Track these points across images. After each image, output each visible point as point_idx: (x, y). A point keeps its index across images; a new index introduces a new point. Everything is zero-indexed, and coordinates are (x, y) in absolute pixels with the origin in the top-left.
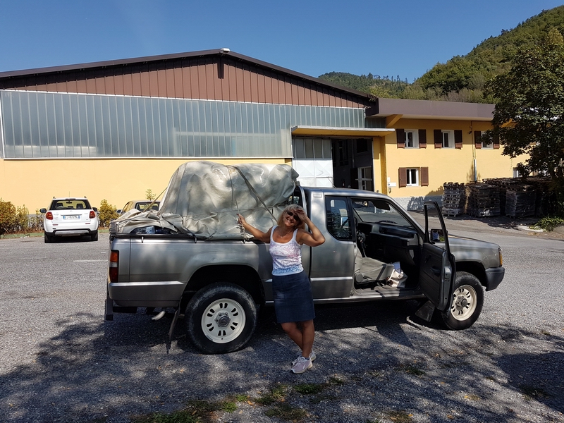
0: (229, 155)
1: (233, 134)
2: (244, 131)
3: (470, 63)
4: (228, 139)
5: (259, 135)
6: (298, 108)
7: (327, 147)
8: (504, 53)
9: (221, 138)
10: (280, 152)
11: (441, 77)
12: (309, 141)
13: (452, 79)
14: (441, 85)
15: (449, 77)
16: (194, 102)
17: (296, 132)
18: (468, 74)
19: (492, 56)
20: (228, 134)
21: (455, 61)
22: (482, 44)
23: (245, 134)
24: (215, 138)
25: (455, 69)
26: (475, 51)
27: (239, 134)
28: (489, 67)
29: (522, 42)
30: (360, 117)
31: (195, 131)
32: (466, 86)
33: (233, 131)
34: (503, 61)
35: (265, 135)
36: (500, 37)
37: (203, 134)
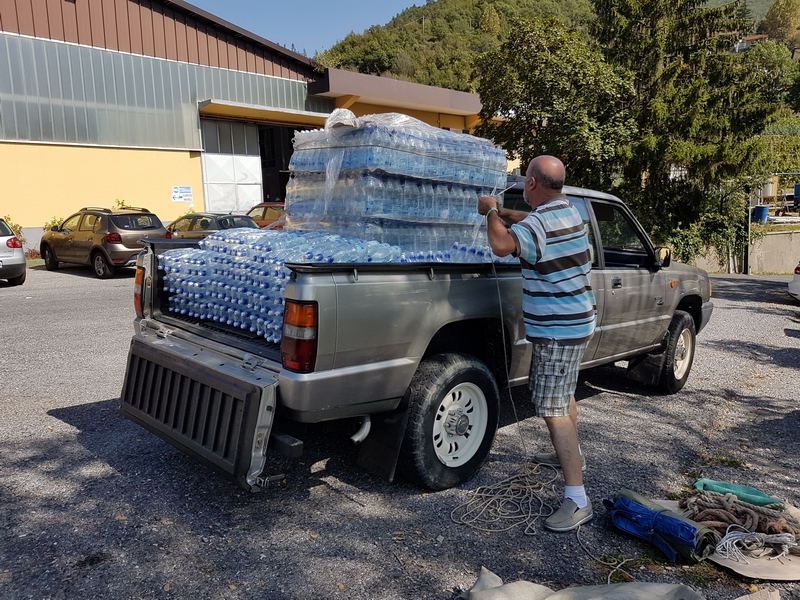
0: (95, 141)
1: (101, 106)
2: (121, 101)
3: (394, 37)
4: (91, 112)
5: (146, 110)
6: (208, 70)
7: (252, 137)
8: (433, 29)
9: (79, 111)
10: (182, 141)
11: (356, 52)
12: (225, 126)
13: (371, 57)
14: (357, 64)
15: (367, 53)
16: (23, 41)
17: (207, 109)
18: (390, 51)
19: (419, 32)
20: (93, 105)
21: (374, 32)
22: (404, 13)
23: (121, 107)
24: (68, 110)
25: (375, 43)
26: (395, 22)
27: (111, 106)
28: (417, 45)
29: (454, 18)
30: (301, 95)
31: (29, 93)
32: (389, 68)
33: (100, 99)
34: (432, 40)
35: (155, 110)
36: (424, 8)
37: (43, 100)
